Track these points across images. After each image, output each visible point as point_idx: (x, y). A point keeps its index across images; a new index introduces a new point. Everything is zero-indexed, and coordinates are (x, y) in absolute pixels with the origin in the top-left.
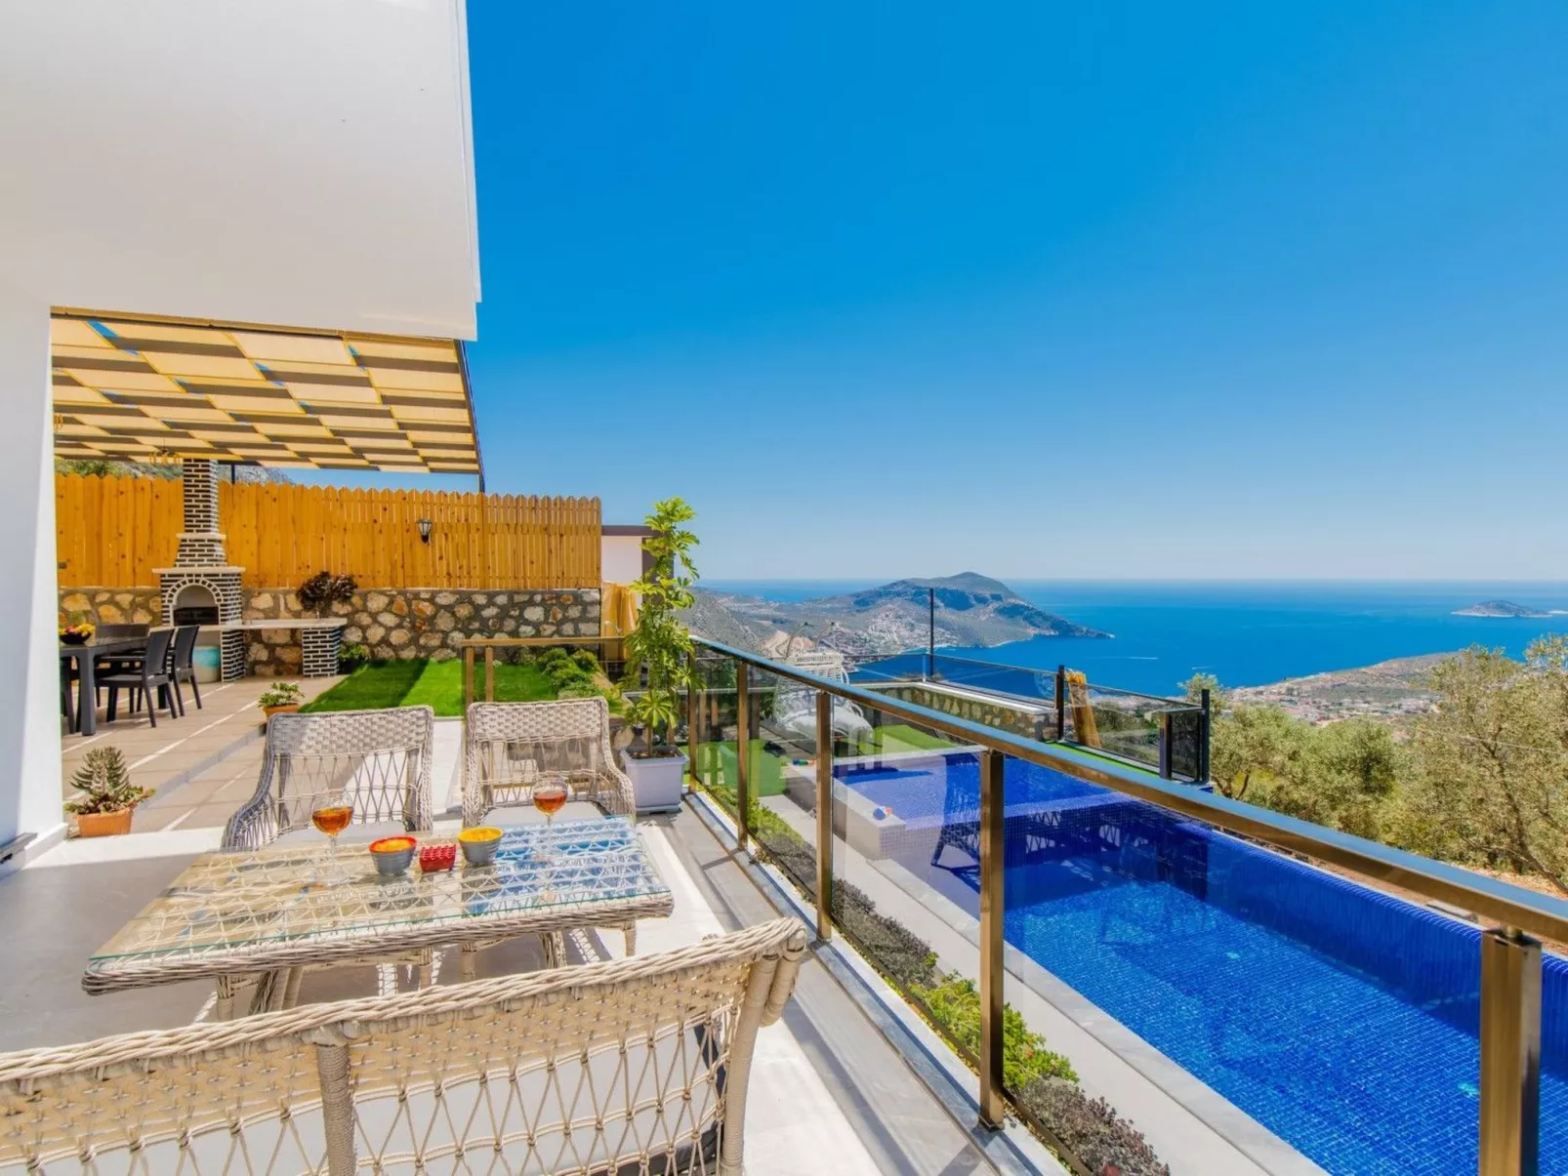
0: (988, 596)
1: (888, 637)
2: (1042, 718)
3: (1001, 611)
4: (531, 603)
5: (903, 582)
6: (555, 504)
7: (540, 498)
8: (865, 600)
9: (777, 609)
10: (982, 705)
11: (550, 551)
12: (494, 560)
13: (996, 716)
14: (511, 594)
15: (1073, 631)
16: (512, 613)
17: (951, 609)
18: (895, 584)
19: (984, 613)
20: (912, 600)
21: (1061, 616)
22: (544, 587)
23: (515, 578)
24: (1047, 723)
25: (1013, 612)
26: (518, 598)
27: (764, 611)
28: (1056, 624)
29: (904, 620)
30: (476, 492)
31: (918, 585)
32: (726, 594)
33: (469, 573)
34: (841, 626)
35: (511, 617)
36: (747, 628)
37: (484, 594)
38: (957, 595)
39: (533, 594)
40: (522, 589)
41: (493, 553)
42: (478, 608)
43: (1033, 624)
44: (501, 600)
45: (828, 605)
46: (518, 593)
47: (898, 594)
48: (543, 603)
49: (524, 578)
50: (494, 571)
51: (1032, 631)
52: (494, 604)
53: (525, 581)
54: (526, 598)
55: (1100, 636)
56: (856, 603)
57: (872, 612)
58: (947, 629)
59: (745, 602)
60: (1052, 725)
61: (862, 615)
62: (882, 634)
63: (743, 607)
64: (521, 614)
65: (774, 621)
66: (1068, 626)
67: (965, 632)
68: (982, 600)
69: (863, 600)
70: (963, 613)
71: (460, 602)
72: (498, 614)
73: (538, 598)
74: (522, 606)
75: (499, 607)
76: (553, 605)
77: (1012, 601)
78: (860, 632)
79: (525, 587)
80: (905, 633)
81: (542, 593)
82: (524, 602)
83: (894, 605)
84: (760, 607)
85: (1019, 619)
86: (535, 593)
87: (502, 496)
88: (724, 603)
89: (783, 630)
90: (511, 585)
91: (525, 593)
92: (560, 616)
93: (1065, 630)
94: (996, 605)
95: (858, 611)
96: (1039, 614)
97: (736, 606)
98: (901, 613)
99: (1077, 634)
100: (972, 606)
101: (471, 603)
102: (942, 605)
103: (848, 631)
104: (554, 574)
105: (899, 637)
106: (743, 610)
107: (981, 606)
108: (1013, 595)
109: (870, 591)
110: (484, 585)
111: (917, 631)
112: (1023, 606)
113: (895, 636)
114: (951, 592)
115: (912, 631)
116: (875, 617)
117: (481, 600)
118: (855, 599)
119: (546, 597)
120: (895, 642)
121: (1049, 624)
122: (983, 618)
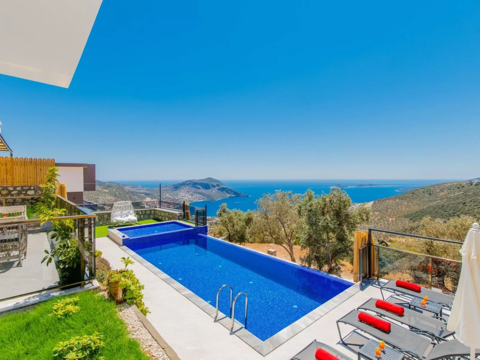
0: (215, 185)
1: (184, 198)
2: (180, 214)
3: (219, 189)
4: (30, 189)
5: (189, 181)
6: (39, 160)
7: (33, 158)
8: (177, 187)
9: (146, 190)
10: (168, 212)
11: (37, 174)
12: (16, 177)
13: (171, 215)
14: (22, 187)
15: (239, 195)
16: (23, 192)
17: (204, 189)
18: (186, 181)
19: (214, 190)
20: (192, 186)
21: (236, 191)
22: (35, 184)
23: (24, 182)
24: (181, 215)
25: (223, 189)
26: (24, 188)
27: (142, 191)
28: (235, 193)
29: (190, 193)
30: (9, 156)
31: (194, 182)
32: (127, 185)
33: (6, 181)
34: (169, 195)
35: (22, 194)
36: (135, 197)
37: (12, 187)
38: (206, 185)
39: (30, 187)
40: (27, 185)
41: (16, 175)
42: (10, 192)
43: (228, 193)
44: (19, 189)
45: (165, 189)
46: (25, 187)
47: (188, 185)
48: (34, 189)
49: (27, 182)
50: (16, 180)
51: (228, 195)
52: (16, 190)
53: (28, 183)
54: (28, 188)
55: (247, 196)
56: (174, 188)
57: (180, 190)
58: (203, 195)
59: (135, 188)
60: (182, 216)
61: (176, 191)
62: (183, 198)
63: (134, 190)
64: (26, 193)
65: (146, 194)
66: (238, 193)
67: (208, 196)
68: (214, 186)
69: (176, 187)
70: (207, 190)
71: (3, 189)
72: (17, 193)
73: (32, 188)
74: (27, 191)
75: (18, 191)
76: (37, 190)
77: (223, 186)
78: (175, 197)
79: (28, 185)
80: (190, 197)
81: (34, 187)
82: (27, 189)
83: (186, 188)
84: (141, 189)
85: (225, 192)
86: (31, 186)
87: (19, 158)
88: (127, 188)
89: (149, 197)
90: (22, 184)
91: (27, 186)
92: (40, 193)
93: (237, 195)
94: (218, 187)
95: (175, 190)
96: (230, 190)
97: (131, 189)
98: (189, 190)
99: (241, 196)
100: (211, 188)
101: (7, 190)
102: (201, 188)
103: (171, 197)
104: (38, 181)
105: (188, 198)
106: (135, 191)
107: (214, 188)
108: (222, 185)
109: (179, 184)
110: (13, 184)
111: (194, 196)
112: (226, 188)
113: (187, 198)
114: (205, 184)
115: (192, 196)
116: (180, 192)
117: (11, 189)
118: (173, 186)
119: (35, 188)
120: (187, 200)
121: (233, 193)
122: (214, 192)
